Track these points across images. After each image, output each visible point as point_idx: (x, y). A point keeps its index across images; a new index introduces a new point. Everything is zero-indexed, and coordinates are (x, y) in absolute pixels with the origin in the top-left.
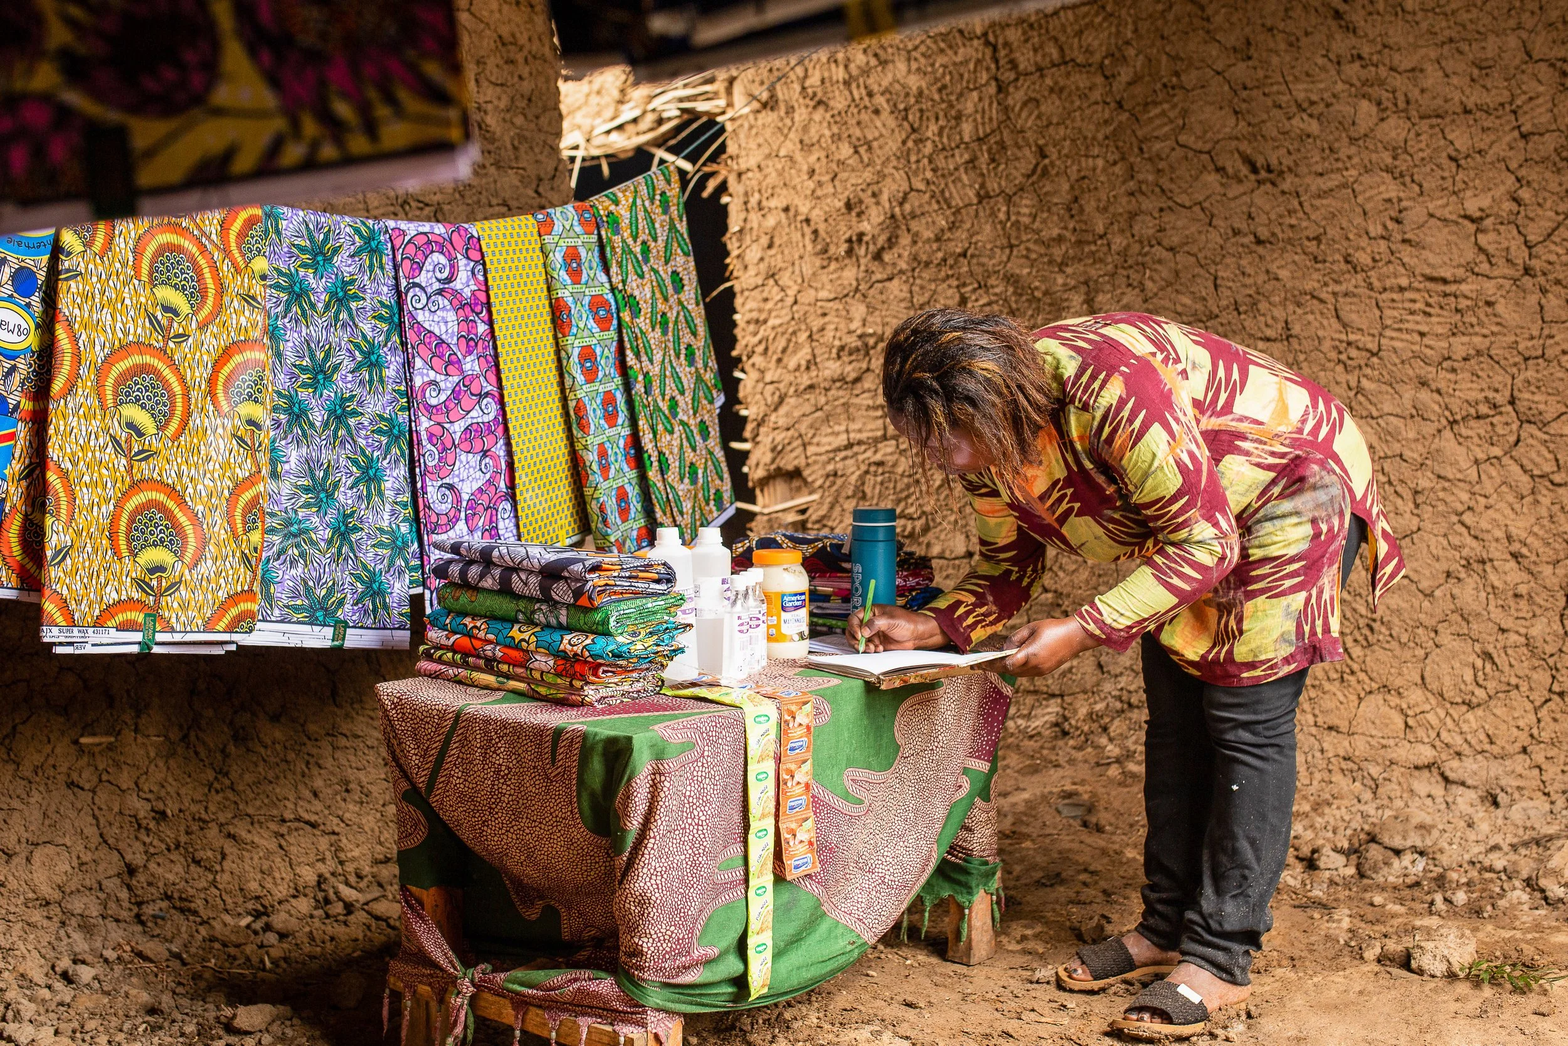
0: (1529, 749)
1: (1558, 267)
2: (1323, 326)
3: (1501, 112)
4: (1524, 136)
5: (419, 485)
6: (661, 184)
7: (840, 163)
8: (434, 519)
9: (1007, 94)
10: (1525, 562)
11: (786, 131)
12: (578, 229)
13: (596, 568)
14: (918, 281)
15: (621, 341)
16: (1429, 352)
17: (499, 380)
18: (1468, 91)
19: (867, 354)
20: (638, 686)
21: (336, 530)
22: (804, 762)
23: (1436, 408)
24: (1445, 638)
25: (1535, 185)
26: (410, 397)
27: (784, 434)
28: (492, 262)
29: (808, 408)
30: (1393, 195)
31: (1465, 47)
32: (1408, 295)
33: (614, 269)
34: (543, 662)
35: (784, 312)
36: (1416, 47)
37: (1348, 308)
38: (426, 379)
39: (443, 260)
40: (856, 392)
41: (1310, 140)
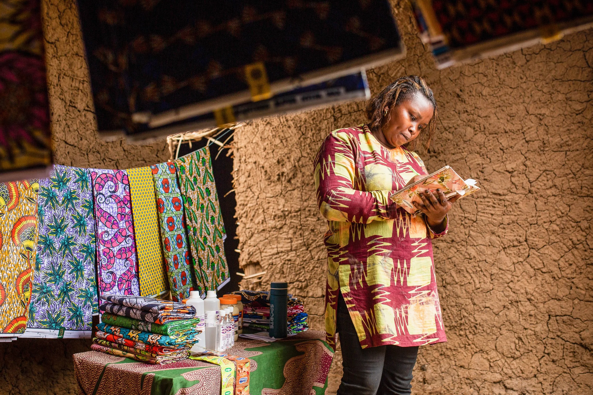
0: (537, 375)
1: (541, 190)
2: (455, 211)
3: (518, 133)
4: (527, 142)
5: (99, 272)
6: (202, 155)
7: (275, 146)
8: (104, 285)
9: (338, 122)
10: (533, 302)
11: (255, 133)
12: (168, 172)
13: (163, 308)
14: (304, 191)
15: (184, 215)
16: (495, 221)
17: (134, 230)
18: (506, 125)
19: (285, 218)
20: (179, 356)
21: (62, 291)
22: (246, 386)
23: (498, 242)
24: (504, 331)
25: (532, 160)
26: (96, 237)
27: (253, 248)
28: (132, 185)
29: (262, 238)
30: (480, 162)
31: (504, 109)
32: (487, 200)
33: (182, 187)
34: (141, 346)
35: (253, 201)
36: (487, 108)
37: (464, 204)
38: (103, 230)
39: (112, 184)
40: (280, 232)
41: (449, 141)
